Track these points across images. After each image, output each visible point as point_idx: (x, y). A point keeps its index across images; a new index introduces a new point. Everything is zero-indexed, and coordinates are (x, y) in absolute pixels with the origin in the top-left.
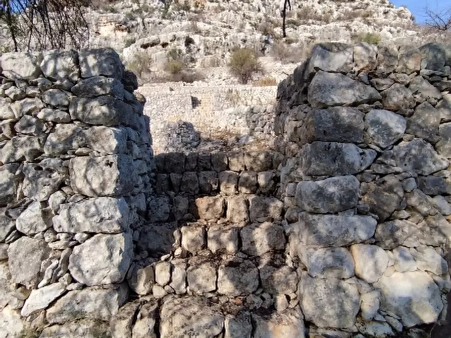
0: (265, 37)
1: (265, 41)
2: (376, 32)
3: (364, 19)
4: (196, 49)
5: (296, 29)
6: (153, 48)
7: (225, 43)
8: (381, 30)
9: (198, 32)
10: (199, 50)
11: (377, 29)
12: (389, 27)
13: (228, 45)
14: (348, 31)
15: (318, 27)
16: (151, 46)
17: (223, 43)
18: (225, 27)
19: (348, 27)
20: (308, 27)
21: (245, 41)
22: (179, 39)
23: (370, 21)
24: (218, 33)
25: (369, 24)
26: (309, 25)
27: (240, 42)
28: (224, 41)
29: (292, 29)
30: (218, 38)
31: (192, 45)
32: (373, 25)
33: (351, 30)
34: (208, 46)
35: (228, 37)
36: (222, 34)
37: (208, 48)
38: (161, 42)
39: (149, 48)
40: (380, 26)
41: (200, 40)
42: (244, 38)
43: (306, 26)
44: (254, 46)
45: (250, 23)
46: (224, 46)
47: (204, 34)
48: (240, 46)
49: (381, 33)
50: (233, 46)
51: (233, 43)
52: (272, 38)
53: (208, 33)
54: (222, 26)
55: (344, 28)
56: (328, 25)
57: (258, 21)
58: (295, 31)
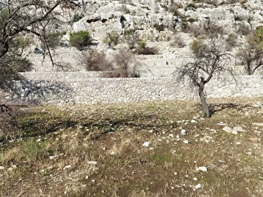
0: (175, 17)
1: (176, 19)
2: (251, 14)
3: (242, 5)
4: (127, 25)
5: (195, 11)
6: (95, 22)
7: (148, 21)
8: (254, 13)
9: (128, 12)
10: (129, 25)
11: (251, 12)
12: (260, 11)
13: (150, 22)
14: (232, 14)
15: (210, 10)
16: (94, 22)
17: (146, 21)
18: (144, 8)
19: (232, 11)
20: (204, 10)
21: (162, 20)
22: (116, 17)
23: (246, 6)
24: (142, 14)
25: (246, 8)
26: (204, 8)
27: (158, 20)
28: (147, 19)
29: (192, 11)
30: (142, 17)
31: (124, 21)
32: (249, 9)
33: (234, 13)
34: (136, 22)
35: (149, 16)
36: (145, 14)
37: (135, 24)
38: (102, 19)
39: (92, 22)
40: (253, 10)
41: (130, 18)
42: (161, 18)
43: (201, 9)
44: (168, 23)
45: (161, 5)
46: (147, 23)
47: (131, 13)
48: (159, 23)
49: (255, 15)
50: (153, 23)
51: (154, 21)
52: (180, 18)
53: (134, 13)
54: (141, 7)
55: (229, 11)
56: (217, 8)
57: (166, 3)
58: (194, 12)
